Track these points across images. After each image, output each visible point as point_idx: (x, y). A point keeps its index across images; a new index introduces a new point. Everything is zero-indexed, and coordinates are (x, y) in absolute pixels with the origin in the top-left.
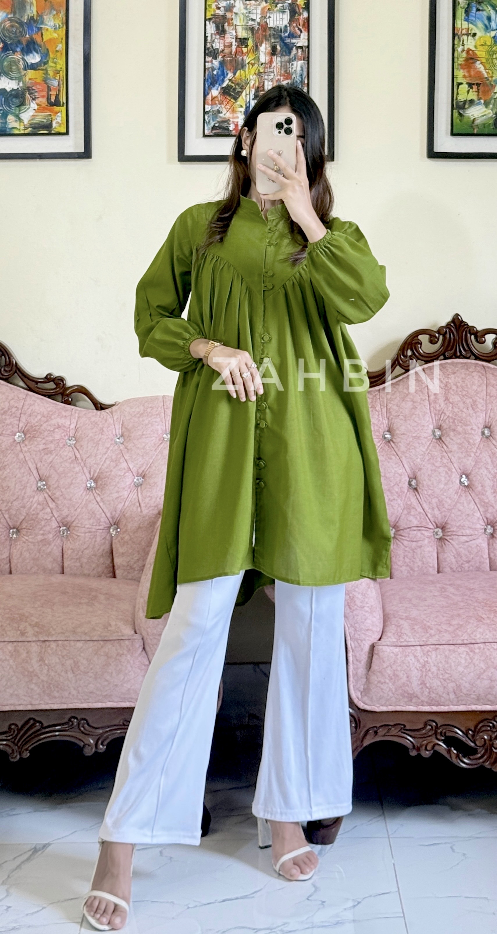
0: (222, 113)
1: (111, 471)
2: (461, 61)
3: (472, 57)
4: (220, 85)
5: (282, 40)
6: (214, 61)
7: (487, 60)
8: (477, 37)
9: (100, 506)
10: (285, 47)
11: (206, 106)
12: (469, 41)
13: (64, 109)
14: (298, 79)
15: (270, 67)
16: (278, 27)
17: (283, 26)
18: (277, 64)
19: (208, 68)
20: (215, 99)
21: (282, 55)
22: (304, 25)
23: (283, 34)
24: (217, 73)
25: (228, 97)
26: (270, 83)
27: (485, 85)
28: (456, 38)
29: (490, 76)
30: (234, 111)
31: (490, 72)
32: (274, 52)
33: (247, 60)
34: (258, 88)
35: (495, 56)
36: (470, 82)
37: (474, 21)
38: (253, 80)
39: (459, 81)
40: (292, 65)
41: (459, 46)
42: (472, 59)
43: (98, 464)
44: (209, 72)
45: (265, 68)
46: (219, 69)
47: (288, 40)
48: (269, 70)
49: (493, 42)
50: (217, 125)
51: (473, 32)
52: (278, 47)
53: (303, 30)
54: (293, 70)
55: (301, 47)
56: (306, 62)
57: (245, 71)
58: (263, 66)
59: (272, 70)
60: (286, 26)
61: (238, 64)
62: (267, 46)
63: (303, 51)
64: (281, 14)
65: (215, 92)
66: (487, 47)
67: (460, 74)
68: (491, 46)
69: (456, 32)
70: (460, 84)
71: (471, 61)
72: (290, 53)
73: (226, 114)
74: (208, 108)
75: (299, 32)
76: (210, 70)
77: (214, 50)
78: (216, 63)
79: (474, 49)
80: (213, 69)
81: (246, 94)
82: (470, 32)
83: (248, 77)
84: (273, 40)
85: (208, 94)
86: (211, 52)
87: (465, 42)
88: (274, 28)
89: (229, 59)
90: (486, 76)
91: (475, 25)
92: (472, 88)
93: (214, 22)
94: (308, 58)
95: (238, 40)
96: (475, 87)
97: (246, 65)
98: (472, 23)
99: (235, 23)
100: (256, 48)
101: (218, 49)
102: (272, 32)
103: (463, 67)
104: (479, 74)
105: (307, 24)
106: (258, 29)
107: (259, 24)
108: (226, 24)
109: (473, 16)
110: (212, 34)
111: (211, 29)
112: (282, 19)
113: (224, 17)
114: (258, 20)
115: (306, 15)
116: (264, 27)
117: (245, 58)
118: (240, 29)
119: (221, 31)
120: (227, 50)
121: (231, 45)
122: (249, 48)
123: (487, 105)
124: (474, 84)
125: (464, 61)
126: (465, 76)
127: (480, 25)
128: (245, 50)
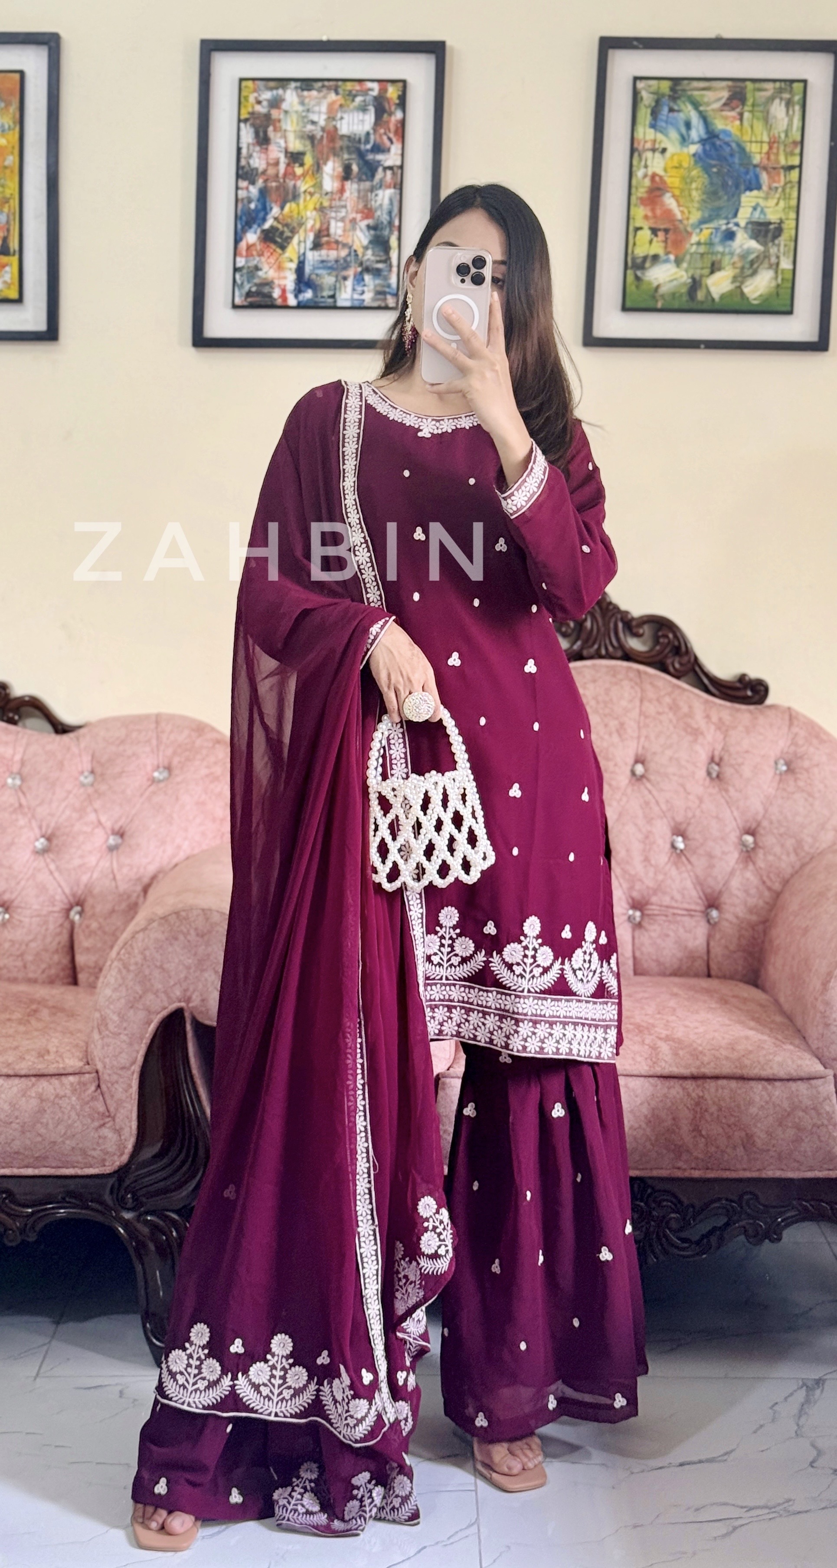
0: (261, 270)
1: (72, 826)
2: (641, 192)
3: (661, 186)
4: (259, 226)
5: (361, 155)
6: (251, 188)
7: (682, 191)
8: (668, 154)
9: (55, 878)
10: (365, 169)
11: (238, 259)
12: (656, 160)
13: (15, 260)
14: (385, 218)
15: (340, 199)
16: (355, 135)
17: (363, 133)
18: (351, 193)
19: (242, 200)
20: (252, 248)
21: (360, 180)
22: (396, 133)
23: (362, 147)
24: (256, 206)
25: (273, 246)
26: (340, 224)
27: (676, 230)
28: (636, 155)
29: (685, 217)
30: (280, 268)
31: (686, 211)
32: (347, 174)
33: (303, 186)
34: (320, 231)
35: (694, 185)
36: (653, 226)
37: (666, 129)
38: (312, 220)
39: (638, 225)
40: (376, 195)
41: (639, 169)
42: (659, 189)
43: (52, 815)
44: (244, 206)
45: (331, 200)
46: (258, 200)
47: (370, 157)
48: (338, 203)
49: (692, 162)
50: (254, 289)
51: (663, 146)
52: (355, 168)
53: (394, 140)
54: (378, 203)
55: (391, 168)
56: (398, 191)
57: (298, 205)
58: (328, 197)
59: (343, 203)
60: (368, 134)
61: (288, 193)
62: (337, 165)
63: (394, 174)
64: (361, 113)
65: (252, 237)
66: (682, 170)
67: (639, 212)
68: (689, 170)
69: (636, 145)
70: (637, 229)
71: (658, 193)
72: (373, 176)
73: (268, 272)
74: (241, 262)
75: (387, 143)
76: (245, 201)
77: (252, 170)
78: (254, 191)
79: (662, 173)
80: (250, 201)
81: (300, 242)
82: (657, 146)
83: (303, 213)
84: (346, 156)
85: (241, 239)
86: (247, 173)
87: (649, 163)
88: (349, 137)
89: (274, 184)
90: (679, 216)
91: (666, 135)
92: (656, 235)
93: (253, 125)
94: (399, 186)
95: (289, 155)
96: (661, 235)
97: (299, 195)
98: (661, 132)
99: (284, 127)
100: (318, 168)
101: (257, 169)
102: (345, 143)
103: (643, 201)
104: (668, 213)
105: (400, 131)
106: (322, 137)
107: (323, 129)
108: (271, 129)
109: (662, 120)
110: (249, 145)
111: (248, 135)
112: (363, 121)
113: (267, 116)
114: (322, 123)
115: (399, 115)
116: (332, 134)
117: (299, 183)
118: (291, 137)
119: (263, 140)
120: (271, 171)
121: (277, 163)
122: (306, 167)
123: (678, 262)
124: (659, 230)
125: (647, 192)
126: (646, 217)
127: (674, 135)
128: (299, 171)
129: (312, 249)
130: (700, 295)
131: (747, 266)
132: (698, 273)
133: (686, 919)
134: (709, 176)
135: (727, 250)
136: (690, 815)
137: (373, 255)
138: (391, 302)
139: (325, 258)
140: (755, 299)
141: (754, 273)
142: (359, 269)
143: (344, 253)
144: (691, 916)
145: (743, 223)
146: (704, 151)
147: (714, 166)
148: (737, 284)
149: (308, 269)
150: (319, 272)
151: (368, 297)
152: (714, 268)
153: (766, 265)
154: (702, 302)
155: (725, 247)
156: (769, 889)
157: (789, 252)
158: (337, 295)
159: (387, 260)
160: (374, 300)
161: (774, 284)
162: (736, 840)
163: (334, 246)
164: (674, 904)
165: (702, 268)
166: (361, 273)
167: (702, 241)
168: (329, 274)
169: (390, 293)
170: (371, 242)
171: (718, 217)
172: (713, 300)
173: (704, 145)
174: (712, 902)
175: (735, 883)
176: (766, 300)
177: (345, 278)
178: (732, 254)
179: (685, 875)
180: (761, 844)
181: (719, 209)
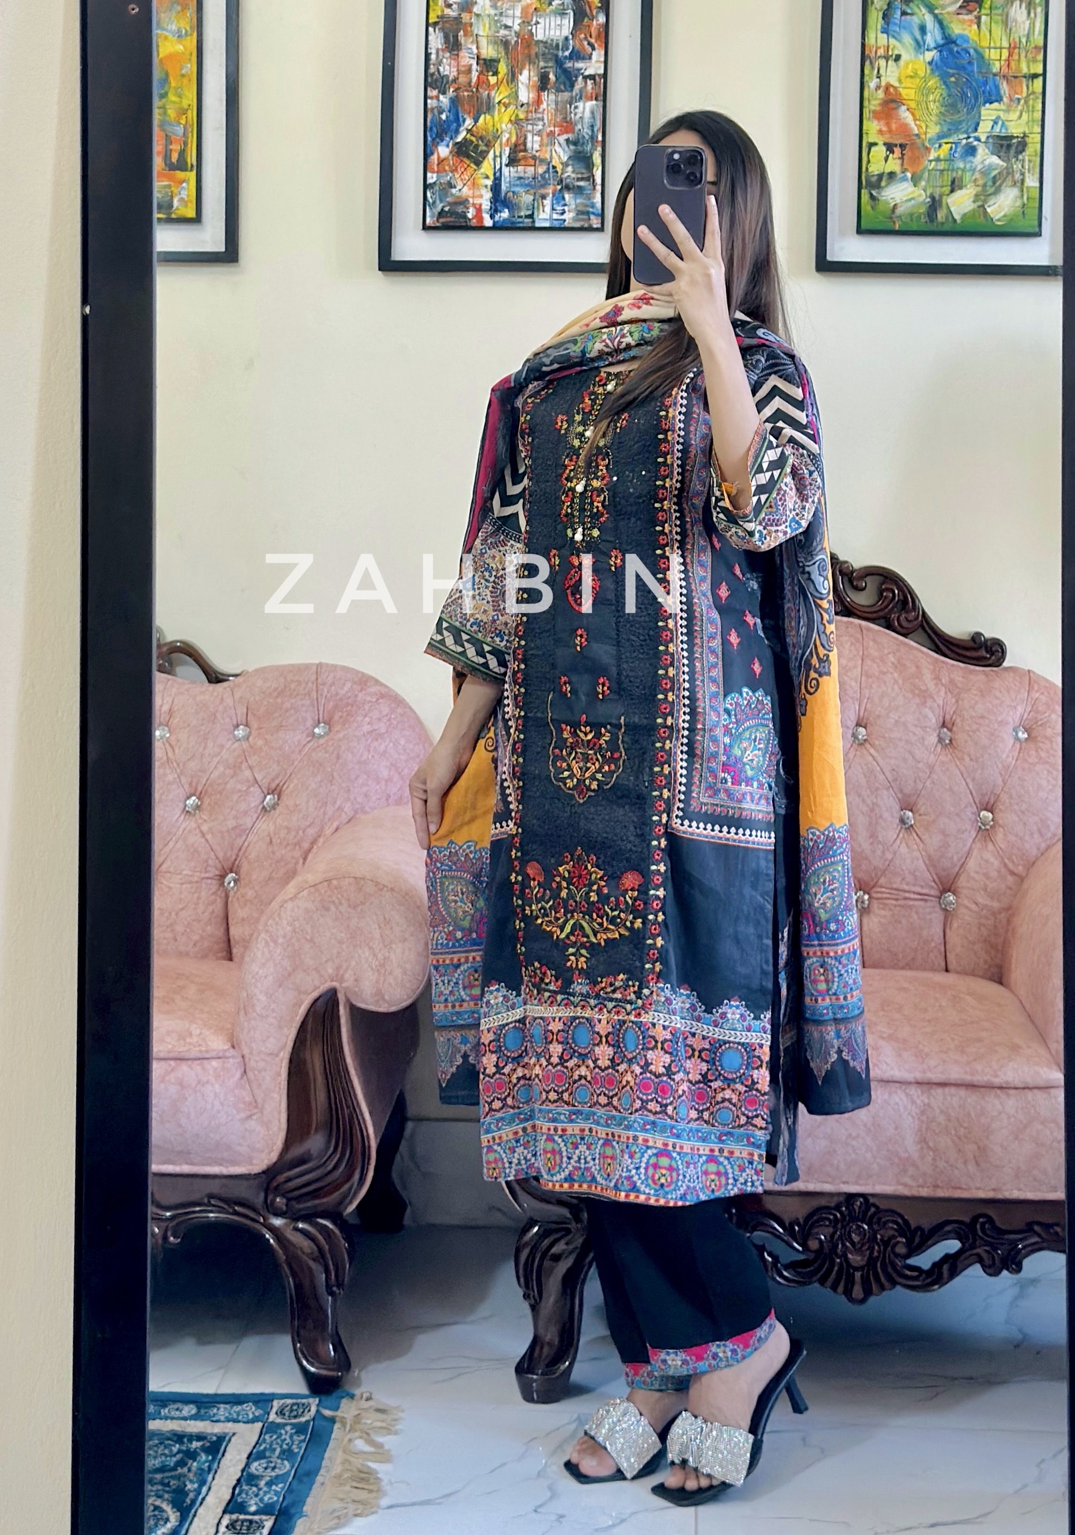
0: (454, 187)
1: (226, 783)
2: (873, 105)
3: (895, 98)
4: (451, 138)
5: (559, 63)
6: (441, 97)
7: (918, 103)
8: (902, 62)
9: (206, 840)
10: (563, 78)
11: (429, 175)
12: (888, 69)
13: (192, 175)
14: (586, 132)
15: (536, 111)
16: (552, 41)
17: (563, 38)
18: (548, 105)
19: (432, 109)
20: (444, 163)
21: (558, 90)
22: (598, 37)
23: (560, 53)
24: (447, 117)
25: (465, 160)
26: (537, 138)
27: (913, 145)
28: (867, 63)
29: (921, 130)
30: (474, 185)
31: (922, 125)
32: (543, 84)
33: (498, 96)
34: (516, 146)
35: (931, 98)
36: (888, 141)
37: (899, 34)
38: (508, 134)
39: (871, 141)
40: (576, 107)
41: (871, 79)
42: (893, 101)
43: (204, 771)
44: (433, 115)
45: (527, 112)
46: (449, 111)
47: (569, 65)
48: (534, 115)
49: (929, 71)
50: (446, 209)
51: (896, 52)
52: (552, 77)
53: (596, 46)
54: (578, 116)
55: (592, 77)
56: (601, 104)
57: (493, 117)
58: (523, 108)
59: (540, 116)
60: (566, 38)
61: (482, 103)
62: (532, 73)
63: (596, 84)
64: (559, 18)
65: (443, 151)
66: (918, 80)
67: (874, 127)
68: (925, 80)
69: (866, 52)
70: (872, 145)
71: (893, 105)
72: (572, 86)
73: (461, 189)
74: (432, 178)
75: (588, 49)
76: (436, 111)
77: (442, 78)
78: (444, 100)
79: (896, 84)
80: (439, 110)
81: (495, 157)
82: (889, 53)
83: (498, 126)
84: (542, 64)
85: (431, 153)
86: (436, 80)
87: (882, 72)
88: (545, 42)
89: (466, 93)
90: (916, 132)
91: (899, 41)
92: (892, 152)
93: (442, 29)
94: (603, 97)
95: (481, 62)
96: (897, 150)
97: (494, 106)
98: (894, 37)
99: (475, 32)
100: (513, 77)
101: (447, 76)
102: (542, 48)
103: (877, 115)
104: (905, 127)
105: (603, 35)
106: (517, 42)
107: (517, 34)
108: (461, 33)
109: (895, 24)
110: (438, 50)
111: (437, 40)
112: (560, 26)
113: (458, 19)
114: (517, 28)
115: (602, 19)
116: (527, 40)
117: (493, 93)
118: (483, 42)
119: (453, 45)
120: (462, 79)
121: (469, 71)
122: (500, 76)
123: (915, 181)
124: (896, 145)
125: (880, 104)
126: (880, 132)
127: (907, 39)
128: (493, 80)
129: (507, 165)
130: (941, 215)
131: (990, 183)
132: (937, 192)
133: (921, 903)
134: (947, 86)
135: (968, 166)
136: (920, 786)
137: (573, 172)
138: (595, 222)
139: (522, 175)
140: (999, 220)
141: (998, 191)
142: (559, 187)
143: (541, 170)
144: (926, 900)
145: (983, 139)
146: (942, 58)
147: (953, 75)
148: (980, 203)
149: (504, 187)
150: (516, 189)
151: (569, 217)
152: (955, 186)
153: (1009, 182)
154: (943, 223)
155: (965, 163)
156: (1012, 873)
157: (1034, 168)
158: (535, 216)
159: (591, 178)
160: (575, 219)
161: (1019, 203)
162: (973, 817)
163: (532, 162)
164: (906, 887)
165: (942, 187)
166: (561, 190)
167: (942, 157)
168: (527, 192)
169: (593, 213)
170: (570, 158)
171: (957, 130)
172: (955, 221)
173: (940, 51)
174: (947, 886)
175: (972, 864)
176: (1011, 220)
177: (544, 197)
178: (973, 170)
179: (916, 854)
180: (1001, 822)
181: (960, 122)
